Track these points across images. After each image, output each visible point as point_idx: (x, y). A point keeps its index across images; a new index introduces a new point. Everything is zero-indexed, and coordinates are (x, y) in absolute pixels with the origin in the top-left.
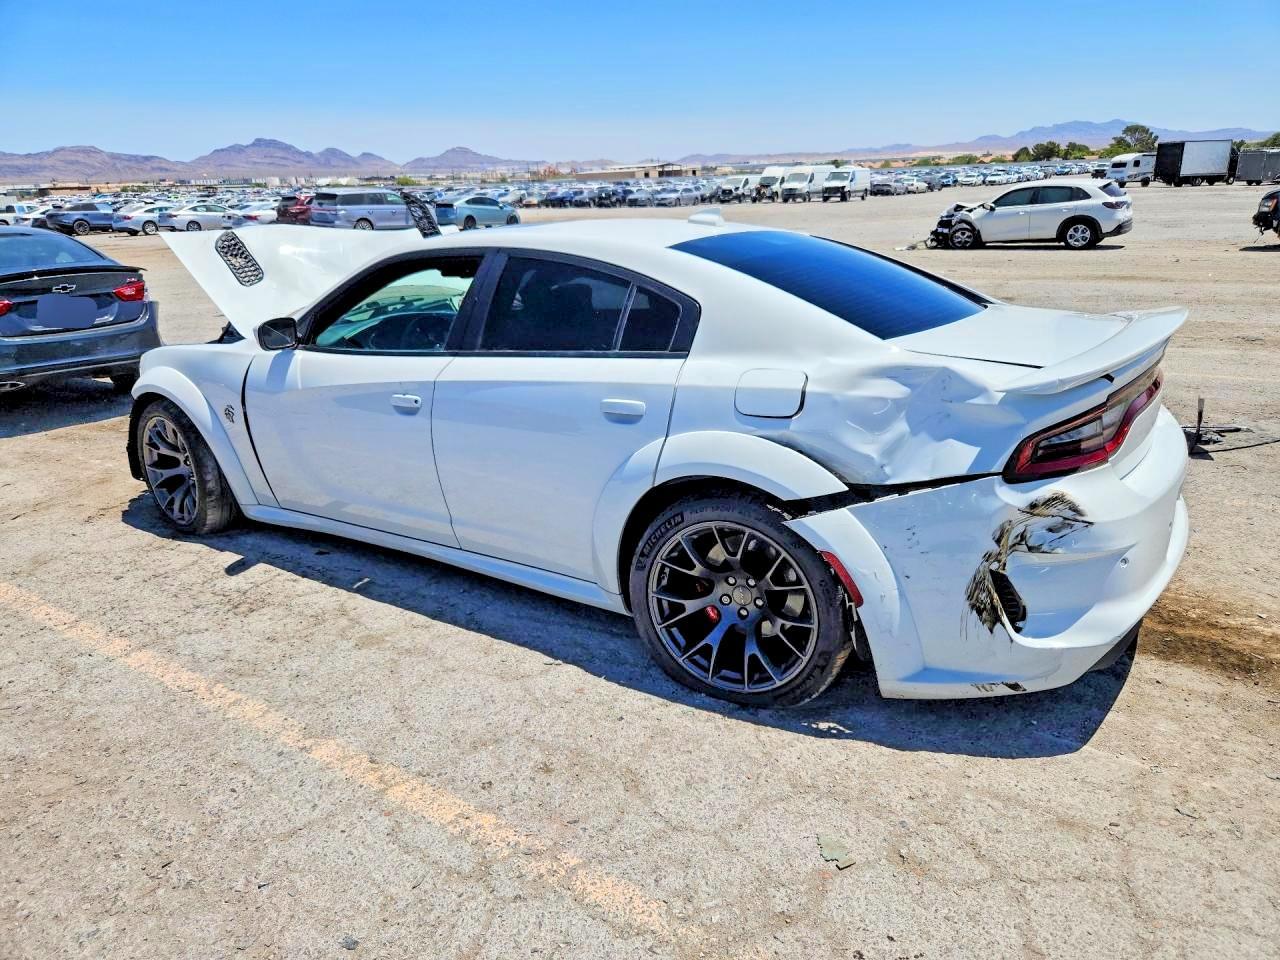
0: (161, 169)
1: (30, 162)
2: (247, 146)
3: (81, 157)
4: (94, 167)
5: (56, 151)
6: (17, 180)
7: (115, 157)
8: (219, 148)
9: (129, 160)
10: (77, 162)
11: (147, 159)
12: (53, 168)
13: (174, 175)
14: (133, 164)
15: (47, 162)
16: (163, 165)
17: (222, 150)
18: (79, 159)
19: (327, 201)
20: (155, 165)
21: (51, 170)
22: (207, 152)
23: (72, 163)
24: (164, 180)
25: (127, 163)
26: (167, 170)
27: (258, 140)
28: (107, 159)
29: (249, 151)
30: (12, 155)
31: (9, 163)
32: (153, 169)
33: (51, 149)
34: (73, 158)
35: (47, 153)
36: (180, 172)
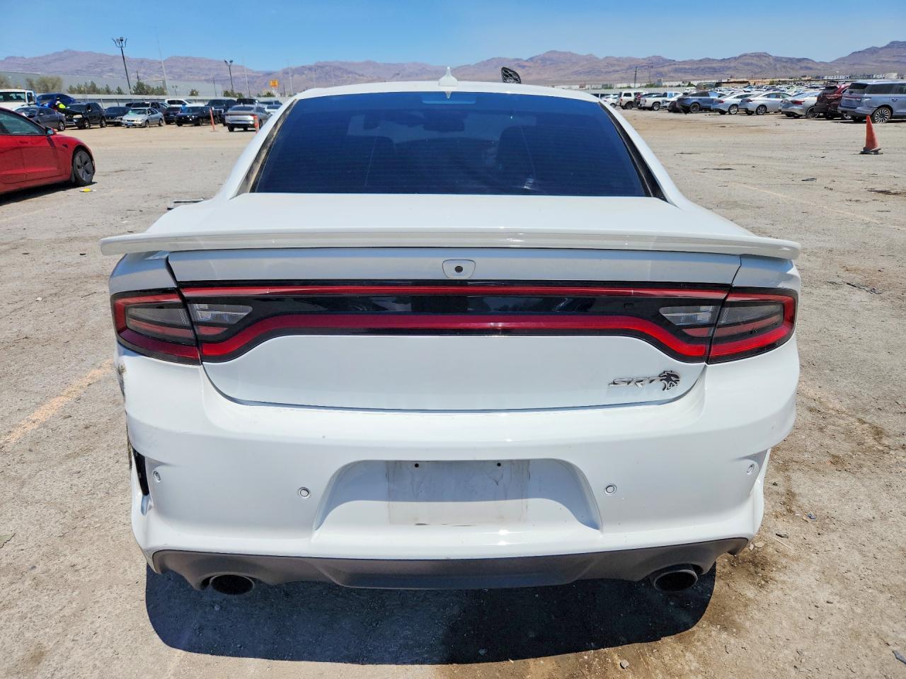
0: (807, 68)
1: (722, 65)
2: (882, 48)
3: (754, 61)
4: (761, 67)
5: (740, 57)
6: (710, 76)
7: (777, 59)
8: (857, 50)
9: (786, 62)
10: (752, 64)
11: (800, 60)
12: (735, 68)
13: (814, 73)
14: (789, 65)
15: (732, 65)
16: (809, 65)
17: (859, 52)
18: (753, 61)
19: (856, 90)
20: (803, 65)
21: (734, 70)
22: (846, 54)
23: (748, 64)
24: (805, 76)
25: (784, 64)
26: (811, 69)
27: (893, 43)
28: (772, 61)
29: (881, 51)
30: (713, 60)
31: (709, 65)
32: (801, 68)
33: (737, 55)
34: (750, 61)
35: (735, 58)
36: (819, 70)
